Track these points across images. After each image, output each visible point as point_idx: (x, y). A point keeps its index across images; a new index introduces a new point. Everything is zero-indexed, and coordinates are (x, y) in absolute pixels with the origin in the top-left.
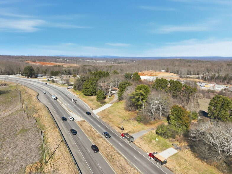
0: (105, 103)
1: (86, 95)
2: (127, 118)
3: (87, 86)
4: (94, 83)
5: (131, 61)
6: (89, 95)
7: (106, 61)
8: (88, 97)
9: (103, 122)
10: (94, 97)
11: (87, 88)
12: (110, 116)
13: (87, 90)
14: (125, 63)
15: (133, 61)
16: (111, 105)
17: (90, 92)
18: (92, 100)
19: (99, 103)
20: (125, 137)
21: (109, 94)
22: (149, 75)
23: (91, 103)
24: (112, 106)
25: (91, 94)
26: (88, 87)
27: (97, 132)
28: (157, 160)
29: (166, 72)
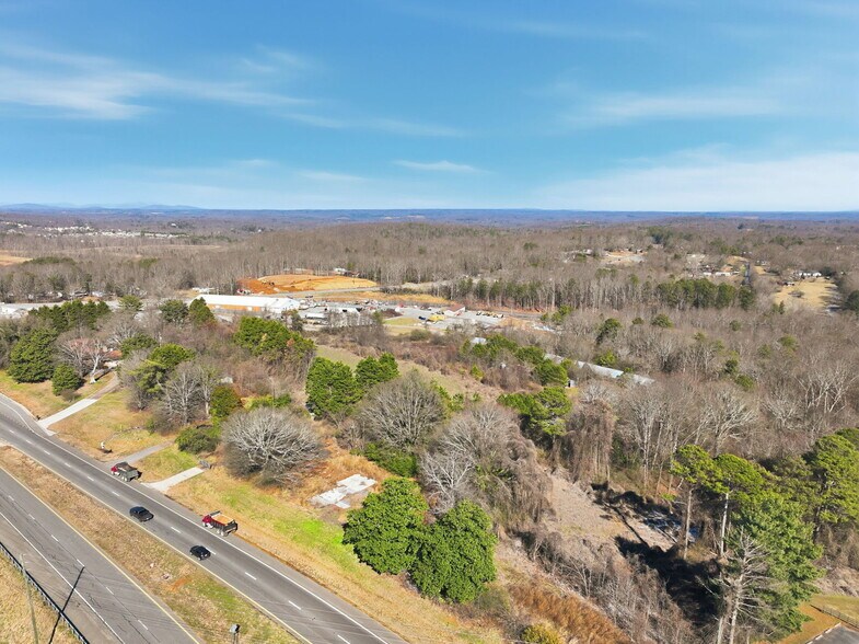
0: (78, 397)
1: (20, 381)
2: (126, 427)
3: (25, 356)
4: (46, 345)
5: (244, 229)
6: (32, 381)
7: (143, 233)
8: (29, 384)
9: (61, 443)
10: (48, 384)
11: (23, 361)
12: (85, 429)
13: (25, 366)
14: (220, 238)
15: (252, 229)
16: (94, 401)
17: (34, 372)
18: (40, 394)
19: (60, 399)
20: (120, 471)
21: (95, 372)
22: (287, 289)
23: (35, 401)
24: (96, 404)
25: (37, 378)
26: (26, 358)
27: (38, 465)
28: (217, 525)
29: (346, 274)
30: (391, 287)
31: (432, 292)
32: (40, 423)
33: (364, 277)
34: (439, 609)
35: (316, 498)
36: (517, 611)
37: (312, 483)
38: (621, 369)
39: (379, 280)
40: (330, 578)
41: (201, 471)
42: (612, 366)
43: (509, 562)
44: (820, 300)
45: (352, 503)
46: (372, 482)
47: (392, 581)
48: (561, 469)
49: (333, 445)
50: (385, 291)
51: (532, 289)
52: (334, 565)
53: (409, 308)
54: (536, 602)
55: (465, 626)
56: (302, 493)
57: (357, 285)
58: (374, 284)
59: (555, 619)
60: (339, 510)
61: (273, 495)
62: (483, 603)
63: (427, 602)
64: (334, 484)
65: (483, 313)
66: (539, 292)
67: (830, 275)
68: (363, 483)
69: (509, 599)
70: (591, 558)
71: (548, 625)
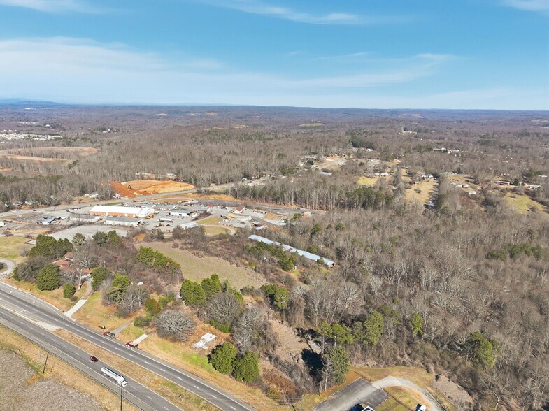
0: (76, 299)
1: (43, 290)
2: (106, 315)
4: (54, 273)
12: (88, 316)
13: (46, 283)
14: (85, 139)
16: (85, 301)
17: (51, 286)
18: (57, 297)
19: (68, 300)
20: (106, 335)
21: (80, 285)
23: (56, 302)
26: (45, 280)
27: (79, 337)
28: (131, 346)
29: (175, 180)
30: (203, 189)
31: (226, 193)
32: (65, 314)
33: (186, 182)
34: (242, 384)
35: (195, 345)
36: (266, 383)
37: (192, 338)
38: (320, 255)
39: (195, 184)
40: (206, 376)
41: (147, 336)
42: (315, 254)
43: (264, 365)
44: (428, 195)
45: (209, 346)
46: (214, 336)
47: (227, 376)
48: (285, 322)
49: (196, 319)
50: (199, 192)
51: (282, 194)
52: (206, 372)
53: (215, 208)
54: (272, 379)
55: (250, 389)
56: (188, 343)
57: (183, 188)
58: (193, 187)
59: (277, 384)
60: (204, 350)
61: (178, 345)
62: (255, 381)
63: (238, 382)
64: (200, 338)
65: (255, 210)
66: (285, 195)
67: (436, 177)
68: (211, 337)
69: (263, 379)
70: (292, 361)
71: (275, 386)
